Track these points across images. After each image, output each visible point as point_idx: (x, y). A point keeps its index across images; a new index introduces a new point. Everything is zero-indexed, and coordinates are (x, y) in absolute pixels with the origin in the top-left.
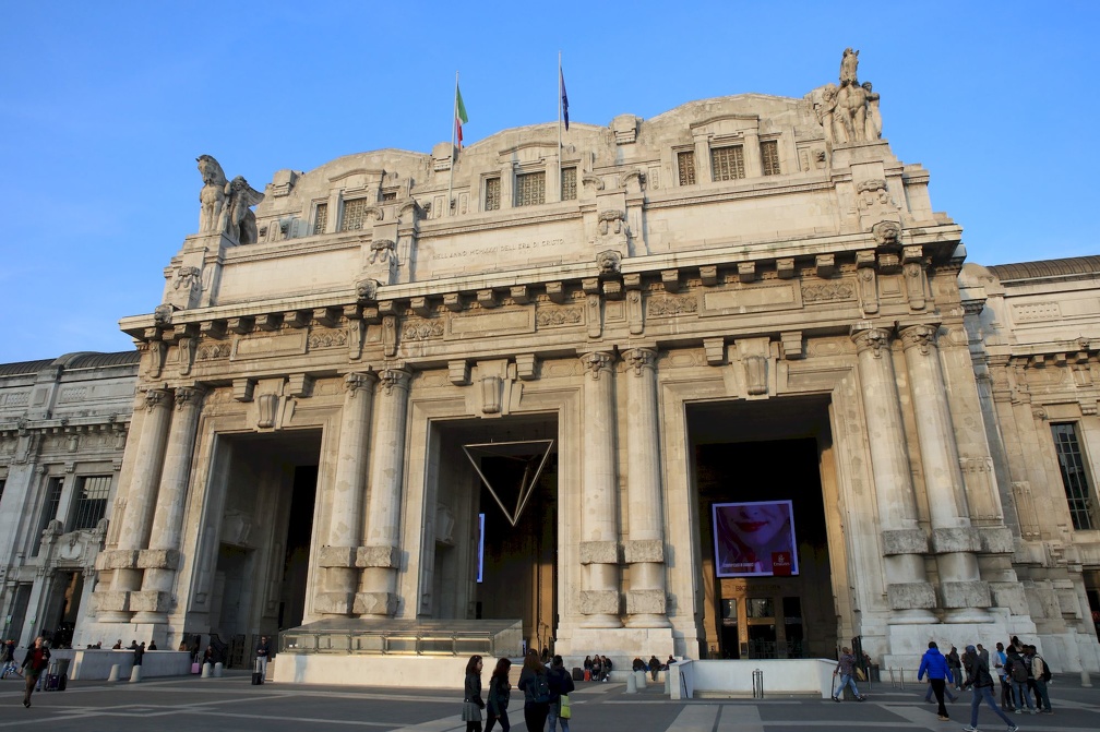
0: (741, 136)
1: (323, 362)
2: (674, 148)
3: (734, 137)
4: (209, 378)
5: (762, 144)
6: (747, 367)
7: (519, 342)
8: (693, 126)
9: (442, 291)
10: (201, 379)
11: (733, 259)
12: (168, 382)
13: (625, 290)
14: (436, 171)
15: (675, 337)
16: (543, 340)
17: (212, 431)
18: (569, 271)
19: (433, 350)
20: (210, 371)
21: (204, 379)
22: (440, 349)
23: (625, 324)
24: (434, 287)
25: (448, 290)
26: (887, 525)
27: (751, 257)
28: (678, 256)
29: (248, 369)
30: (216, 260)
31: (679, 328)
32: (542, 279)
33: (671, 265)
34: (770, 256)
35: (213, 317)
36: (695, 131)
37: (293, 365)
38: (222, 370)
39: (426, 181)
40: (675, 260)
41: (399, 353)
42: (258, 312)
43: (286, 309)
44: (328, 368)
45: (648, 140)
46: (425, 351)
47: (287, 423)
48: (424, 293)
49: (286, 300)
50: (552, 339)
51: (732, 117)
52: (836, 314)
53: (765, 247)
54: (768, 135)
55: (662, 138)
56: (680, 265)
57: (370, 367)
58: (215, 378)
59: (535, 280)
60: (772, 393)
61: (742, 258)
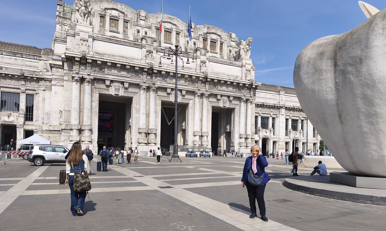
0: (217, 40)
1: (135, 81)
2: (202, 37)
3: (215, 40)
4: (98, 77)
5: (221, 44)
6: (224, 102)
7: (184, 87)
8: (207, 33)
9: (170, 71)
10: (94, 77)
11: (227, 80)
12: (84, 75)
13: (207, 81)
14: (140, 19)
15: (213, 93)
16: (189, 88)
17: (98, 93)
18: (198, 74)
19: (164, 84)
20: (98, 75)
21: (96, 77)
22: (166, 85)
23: (205, 89)
24: (168, 70)
25: (172, 71)
26: (240, 133)
27: (230, 81)
28: (219, 77)
29: (111, 77)
30: (93, 37)
31: (215, 91)
32: (192, 75)
33: (217, 78)
34: (233, 81)
35: (102, 60)
36: (208, 35)
37: (126, 79)
38: (103, 76)
39: (137, 21)
40: (218, 78)
41: (156, 83)
42: (118, 63)
43: (127, 64)
44: (136, 82)
45: (196, 32)
46: (162, 84)
47: (123, 95)
48: (166, 70)
49: (128, 62)
50: (191, 88)
51: (215, 34)
52: (239, 94)
53: (233, 79)
54: (222, 42)
55: (199, 33)
56: (218, 79)
57: (149, 85)
58: (100, 78)
59: (191, 74)
60: (226, 107)
61: (229, 80)
